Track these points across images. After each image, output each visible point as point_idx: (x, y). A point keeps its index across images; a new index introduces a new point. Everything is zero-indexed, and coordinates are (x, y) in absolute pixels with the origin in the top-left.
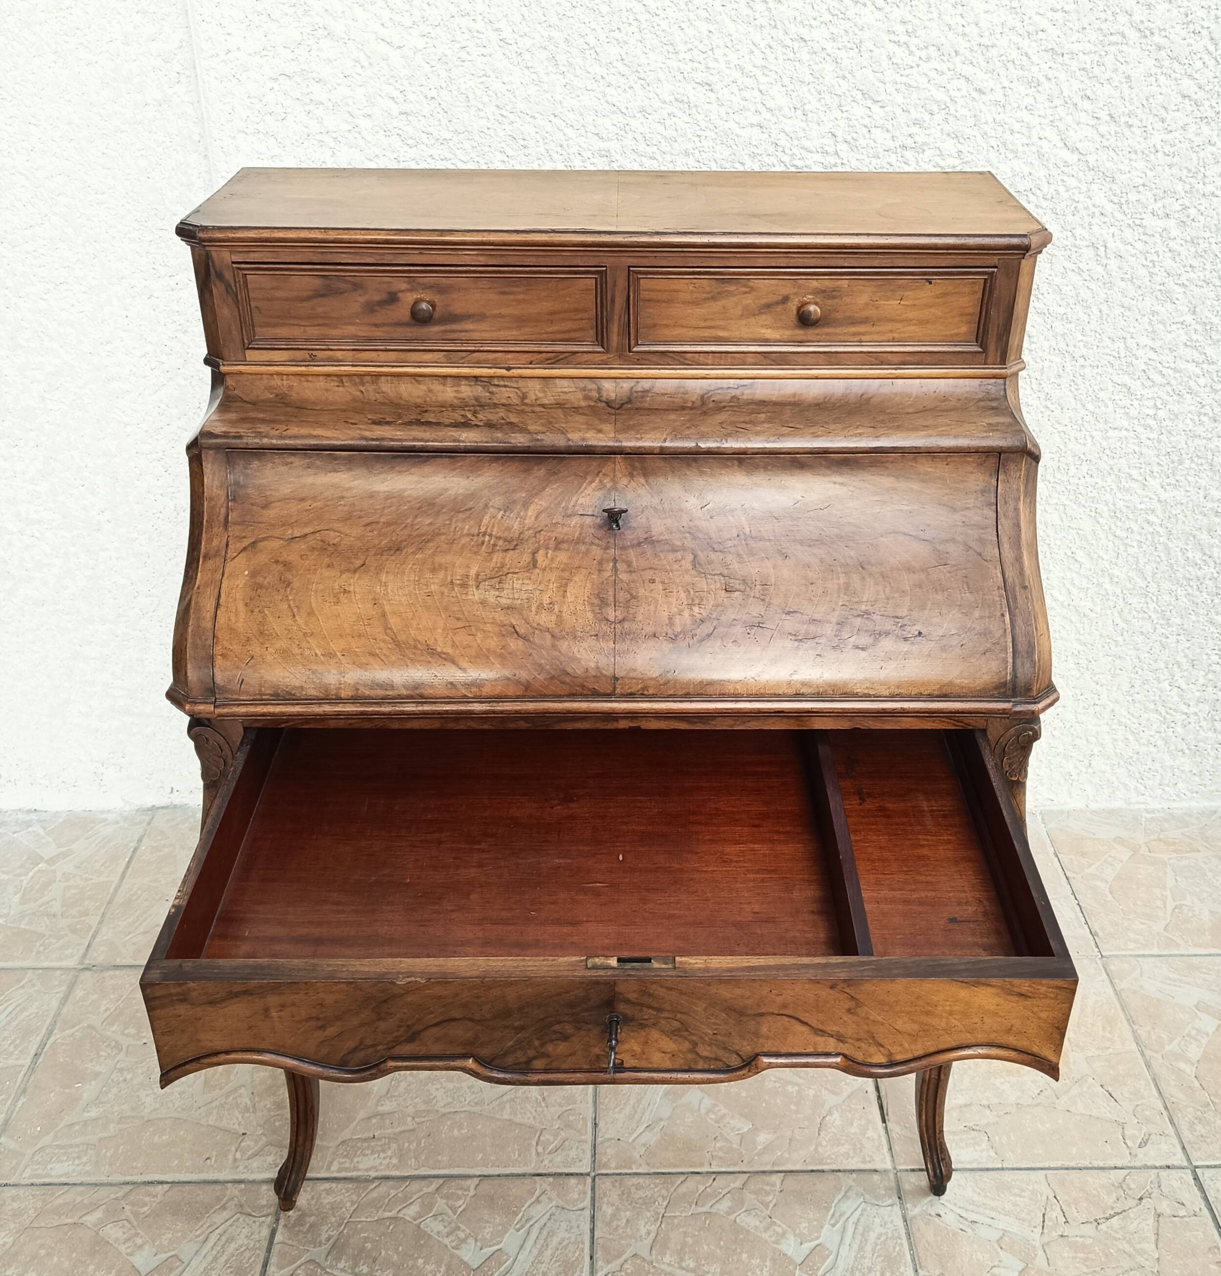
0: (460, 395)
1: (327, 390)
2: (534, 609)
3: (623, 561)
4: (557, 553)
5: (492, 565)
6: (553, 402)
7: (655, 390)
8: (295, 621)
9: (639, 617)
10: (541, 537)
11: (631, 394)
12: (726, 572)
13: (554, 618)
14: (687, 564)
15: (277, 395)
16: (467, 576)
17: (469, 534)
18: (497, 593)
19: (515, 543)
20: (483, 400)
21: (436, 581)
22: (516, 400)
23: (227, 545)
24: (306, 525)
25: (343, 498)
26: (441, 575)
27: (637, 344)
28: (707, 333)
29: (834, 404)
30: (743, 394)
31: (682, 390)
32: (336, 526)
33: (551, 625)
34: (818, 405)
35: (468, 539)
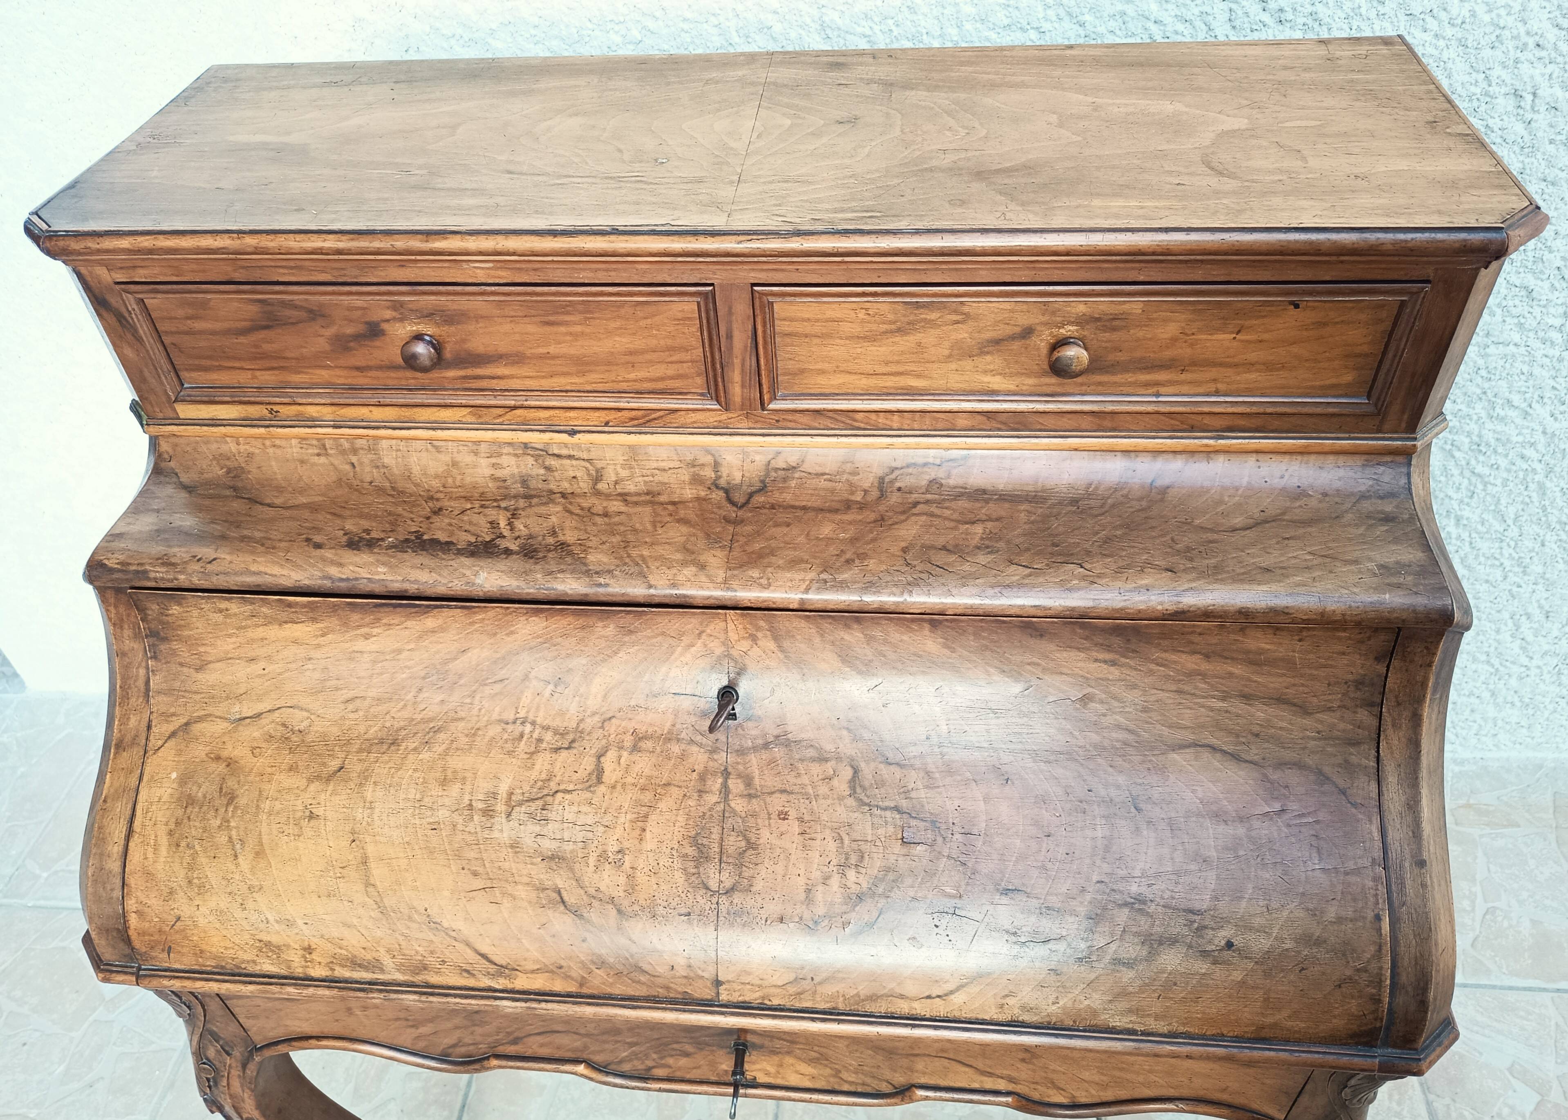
0: (499, 473)
1: (302, 462)
2: (592, 861)
3: (739, 776)
4: (636, 757)
5: (534, 774)
6: (642, 488)
7: (806, 467)
8: (237, 865)
9: (758, 885)
10: (612, 728)
11: (767, 475)
12: (904, 804)
13: (622, 880)
14: (841, 785)
15: (229, 471)
16: (494, 795)
17: (500, 721)
18: (537, 829)
19: (571, 737)
20: (533, 484)
21: (447, 801)
22: (584, 485)
23: (149, 727)
24: (259, 699)
25: (310, 659)
26: (455, 789)
27: (774, 398)
28: (890, 382)
29: (1105, 499)
30: (949, 477)
31: (848, 467)
32: (305, 701)
33: (618, 893)
34: (1074, 502)
35: (498, 729)
